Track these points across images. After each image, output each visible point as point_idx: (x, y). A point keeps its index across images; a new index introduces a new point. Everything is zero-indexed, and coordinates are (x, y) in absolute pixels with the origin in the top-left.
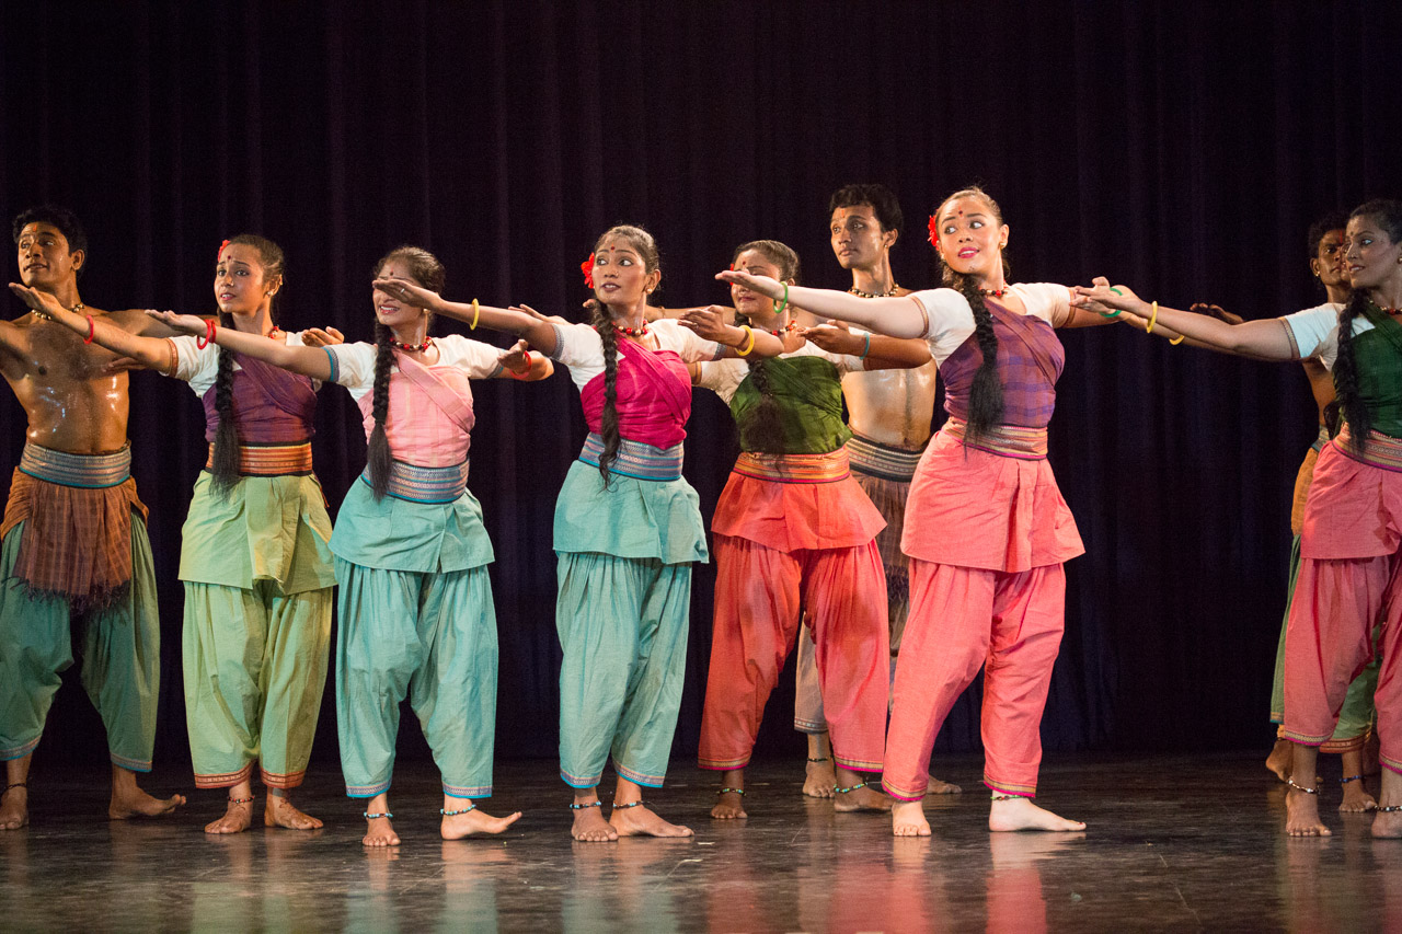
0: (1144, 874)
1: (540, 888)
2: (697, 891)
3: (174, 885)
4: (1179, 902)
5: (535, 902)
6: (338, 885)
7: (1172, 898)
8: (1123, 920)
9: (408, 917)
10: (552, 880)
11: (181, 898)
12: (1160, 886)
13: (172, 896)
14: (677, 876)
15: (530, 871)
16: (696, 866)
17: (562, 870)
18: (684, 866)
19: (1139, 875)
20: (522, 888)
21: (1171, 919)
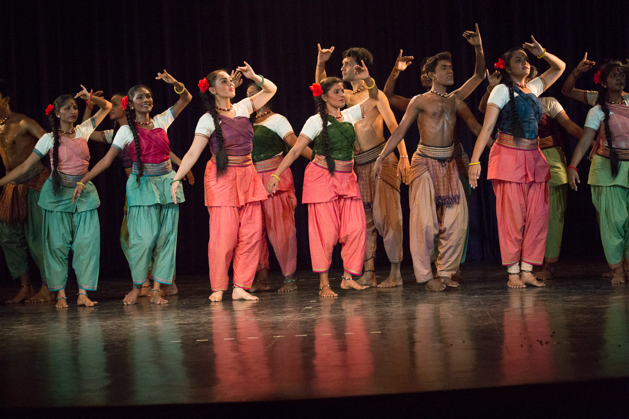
0: (475, 307)
1: (253, 319)
2: (311, 319)
3: (118, 322)
4: (488, 317)
7: (485, 315)
9: (205, 331)
11: (121, 327)
12: (481, 312)
13: (118, 326)
14: (303, 314)
16: (310, 309)
17: (261, 312)
18: (306, 309)
19: (473, 307)
21: (486, 323)
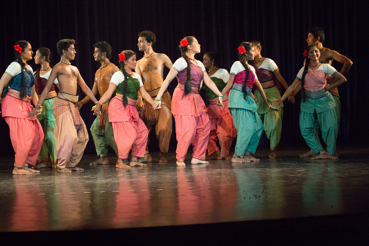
0: (218, 176)
1: (88, 182)
2: (122, 182)
3: (8, 182)
4: (226, 181)
5: (87, 185)
6: (44, 182)
7: (224, 181)
8: (214, 185)
10: (90, 180)
11: (9, 185)
13: (8, 185)
15: (86, 178)
17: (92, 178)
18: (119, 176)
19: (217, 176)
20: (84, 182)
21: (225, 185)
